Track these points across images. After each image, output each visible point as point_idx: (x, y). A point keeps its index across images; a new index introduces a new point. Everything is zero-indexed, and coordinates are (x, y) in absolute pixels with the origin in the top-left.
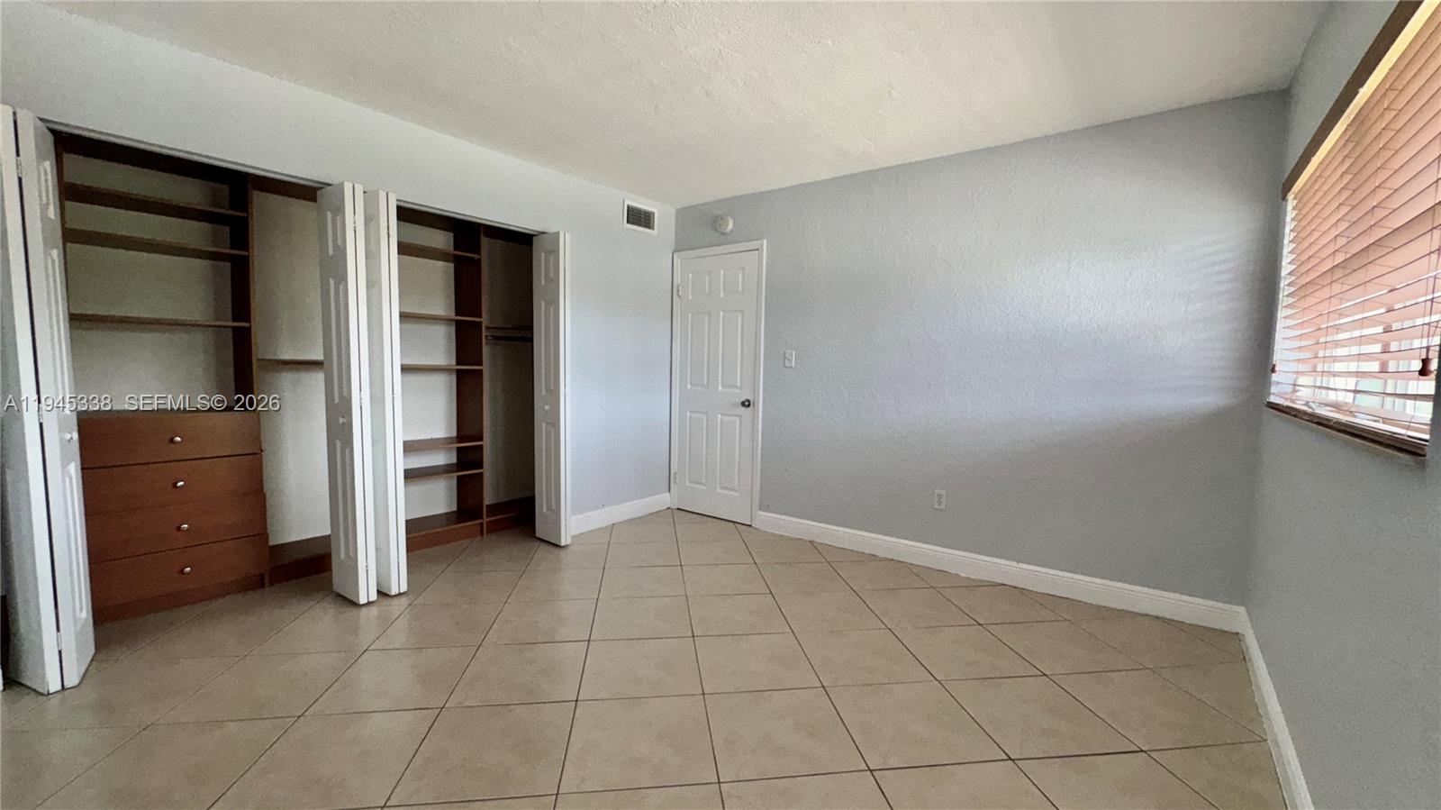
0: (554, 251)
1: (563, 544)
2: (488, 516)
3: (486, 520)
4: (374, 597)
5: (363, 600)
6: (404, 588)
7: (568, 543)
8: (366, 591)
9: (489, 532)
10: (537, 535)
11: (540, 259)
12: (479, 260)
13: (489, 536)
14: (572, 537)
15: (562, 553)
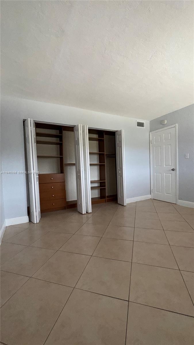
0: (120, 135)
1: (125, 205)
2: (107, 198)
3: (106, 199)
4: (85, 213)
5: (83, 213)
6: (91, 212)
7: (126, 205)
8: (84, 212)
9: (107, 202)
10: (118, 203)
11: (117, 137)
12: (104, 139)
13: (108, 203)
14: (127, 204)
15: (125, 207)
